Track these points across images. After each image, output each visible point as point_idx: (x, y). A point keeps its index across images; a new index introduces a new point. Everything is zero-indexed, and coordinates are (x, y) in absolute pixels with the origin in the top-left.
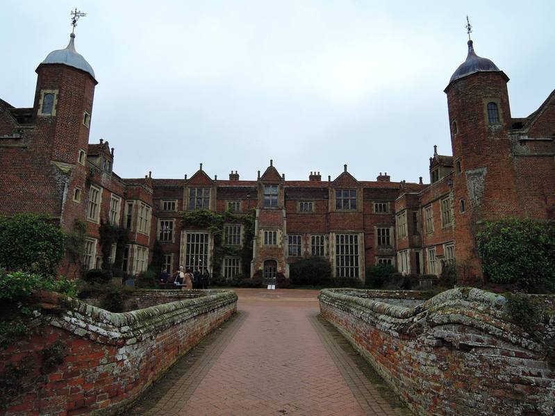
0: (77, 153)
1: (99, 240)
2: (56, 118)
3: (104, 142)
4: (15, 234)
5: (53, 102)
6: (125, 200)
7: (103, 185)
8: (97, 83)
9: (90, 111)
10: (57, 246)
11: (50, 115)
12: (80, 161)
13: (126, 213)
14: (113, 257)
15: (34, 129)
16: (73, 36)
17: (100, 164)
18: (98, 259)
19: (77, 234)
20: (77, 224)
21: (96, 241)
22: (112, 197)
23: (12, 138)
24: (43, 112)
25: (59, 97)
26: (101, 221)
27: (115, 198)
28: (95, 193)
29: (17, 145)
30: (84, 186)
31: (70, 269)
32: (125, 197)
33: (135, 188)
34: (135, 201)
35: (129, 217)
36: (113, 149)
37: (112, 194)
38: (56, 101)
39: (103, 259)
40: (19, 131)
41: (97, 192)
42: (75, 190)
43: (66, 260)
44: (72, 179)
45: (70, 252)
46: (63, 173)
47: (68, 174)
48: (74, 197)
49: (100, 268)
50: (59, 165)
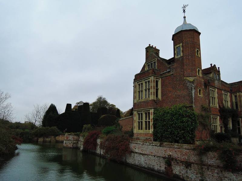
0: (196, 71)
1: (220, 116)
2: (183, 57)
3: (213, 65)
4: (173, 115)
5: (180, 50)
6: (232, 93)
7: (217, 87)
8: (200, 33)
9: (199, 48)
10: (193, 120)
11: (180, 56)
12: (199, 74)
13: (234, 100)
14: (230, 126)
15: (175, 65)
16: (185, 17)
17: (213, 76)
18: (221, 127)
19: (203, 113)
20: (203, 108)
21: (218, 117)
22: (223, 93)
23: (167, 72)
24: (177, 56)
25: (182, 46)
26: (219, 106)
27: (225, 93)
28: (213, 92)
29: (169, 74)
30: (203, 87)
31: (203, 133)
32: (231, 92)
33: (236, 86)
34: (238, 94)
35: (236, 103)
36: (219, 68)
37: (223, 91)
38: (181, 49)
39: (224, 127)
40: (169, 68)
41: (214, 91)
42: (198, 90)
43: (200, 128)
44: (195, 84)
45: (201, 123)
46: (190, 82)
47: (193, 82)
48: (199, 93)
49: (224, 132)
50: (188, 78)
